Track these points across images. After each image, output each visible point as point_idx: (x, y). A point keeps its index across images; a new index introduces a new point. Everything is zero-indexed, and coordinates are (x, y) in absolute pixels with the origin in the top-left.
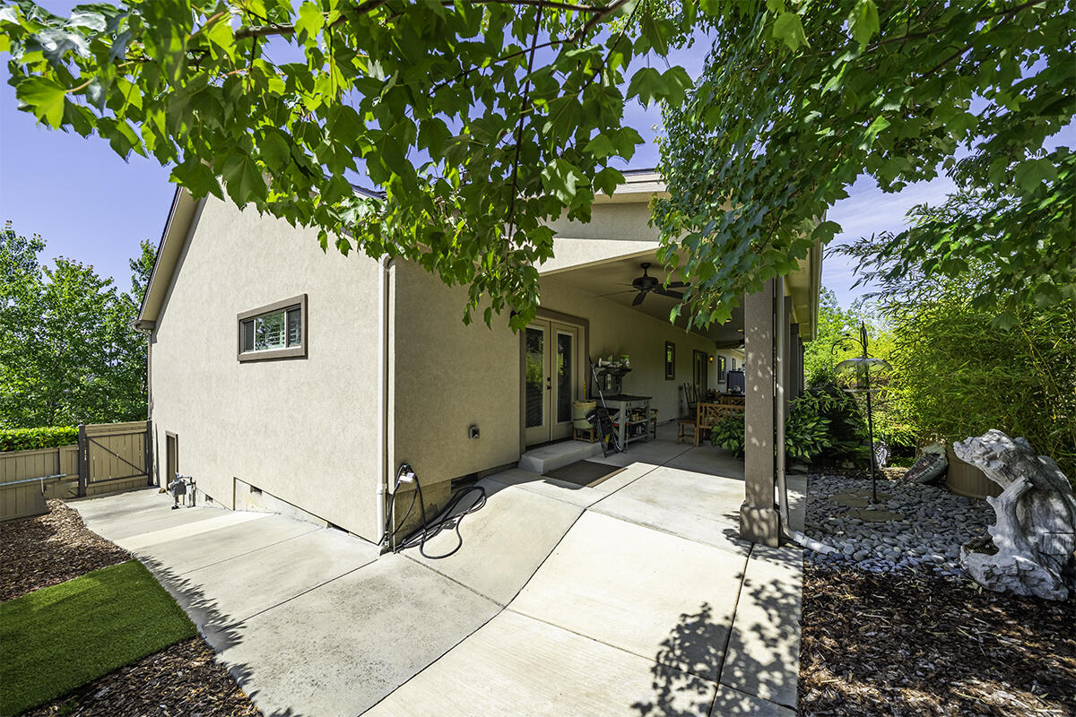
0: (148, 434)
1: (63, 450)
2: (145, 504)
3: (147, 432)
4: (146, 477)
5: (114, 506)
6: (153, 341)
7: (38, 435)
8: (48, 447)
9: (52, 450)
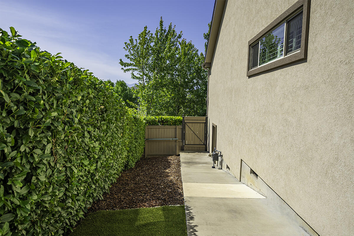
0: (206, 123)
1: (178, 127)
2: (203, 161)
3: (206, 122)
4: (204, 146)
5: (192, 158)
6: (210, 74)
7: (170, 119)
8: (173, 125)
9: (174, 127)
